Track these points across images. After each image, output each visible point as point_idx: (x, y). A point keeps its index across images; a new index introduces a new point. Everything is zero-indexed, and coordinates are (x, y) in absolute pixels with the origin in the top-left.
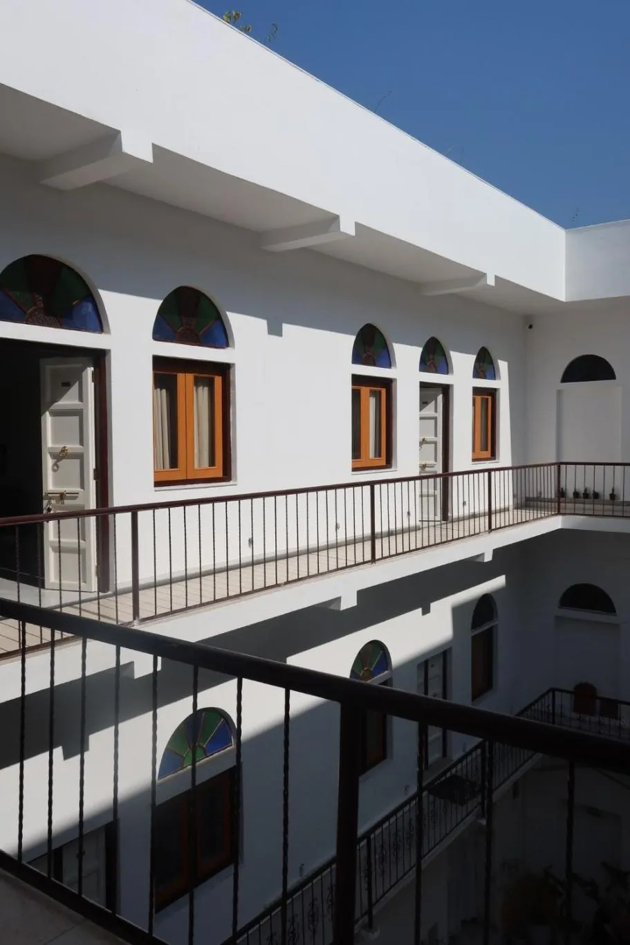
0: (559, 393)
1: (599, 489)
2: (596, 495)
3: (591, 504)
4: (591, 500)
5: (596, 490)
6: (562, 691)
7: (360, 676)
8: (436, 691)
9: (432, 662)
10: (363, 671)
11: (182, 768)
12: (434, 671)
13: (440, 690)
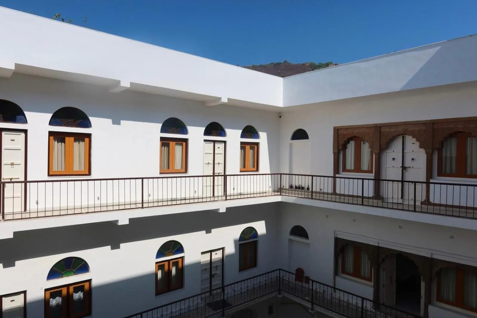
0: (291, 145)
1: (303, 186)
2: (303, 188)
3: (300, 191)
4: (300, 190)
5: (302, 186)
6: (283, 270)
7: (165, 254)
8: (218, 264)
9: (216, 252)
10: (167, 252)
11: (62, 277)
12: (217, 256)
13: (220, 264)
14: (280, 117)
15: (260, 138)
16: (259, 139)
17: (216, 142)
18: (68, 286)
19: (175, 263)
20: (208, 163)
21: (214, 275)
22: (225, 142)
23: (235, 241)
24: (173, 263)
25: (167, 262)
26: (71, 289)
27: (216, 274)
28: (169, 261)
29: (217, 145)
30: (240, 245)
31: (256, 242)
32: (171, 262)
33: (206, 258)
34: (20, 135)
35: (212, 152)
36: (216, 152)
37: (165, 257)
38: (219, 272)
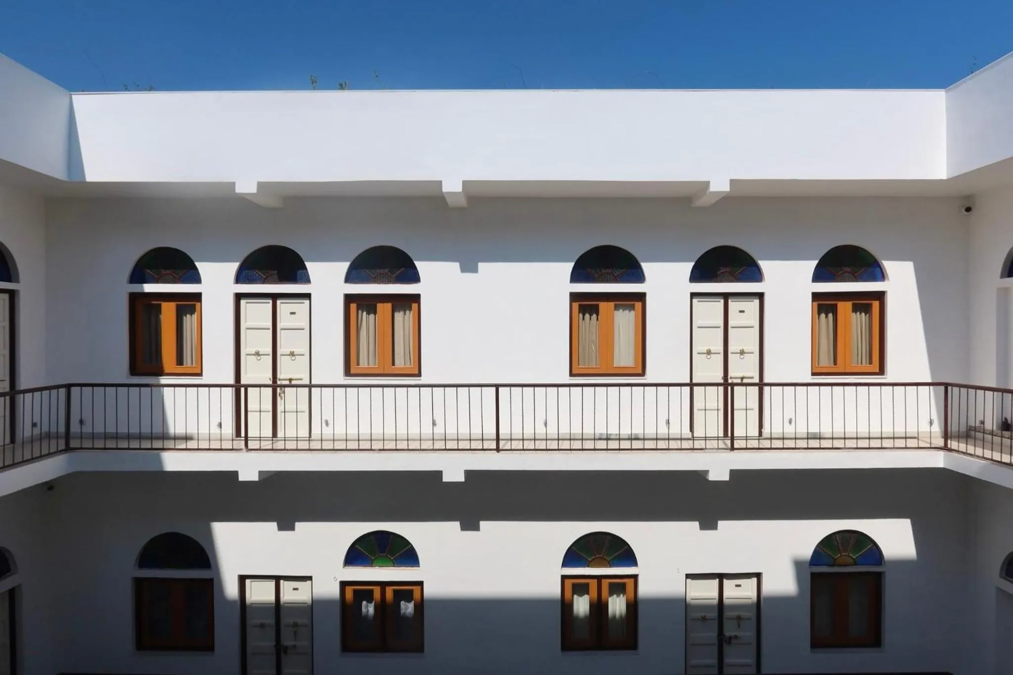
7: (587, 560)
8: (744, 614)
9: (738, 582)
10: (594, 557)
11: (372, 566)
12: (744, 592)
13: (752, 614)
14: (968, 210)
15: (888, 279)
16: (886, 282)
17: (730, 297)
18: (383, 585)
19: (618, 586)
20: (709, 352)
21: (730, 638)
22: (760, 296)
23: (798, 565)
24: (611, 584)
25: (596, 581)
26: (389, 591)
27: (736, 637)
28: (599, 578)
29: (734, 305)
30: (814, 576)
31: (879, 576)
32: (605, 583)
33: (706, 592)
34: (303, 303)
35: (720, 322)
36: (731, 323)
37: (588, 566)
38: (748, 634)
